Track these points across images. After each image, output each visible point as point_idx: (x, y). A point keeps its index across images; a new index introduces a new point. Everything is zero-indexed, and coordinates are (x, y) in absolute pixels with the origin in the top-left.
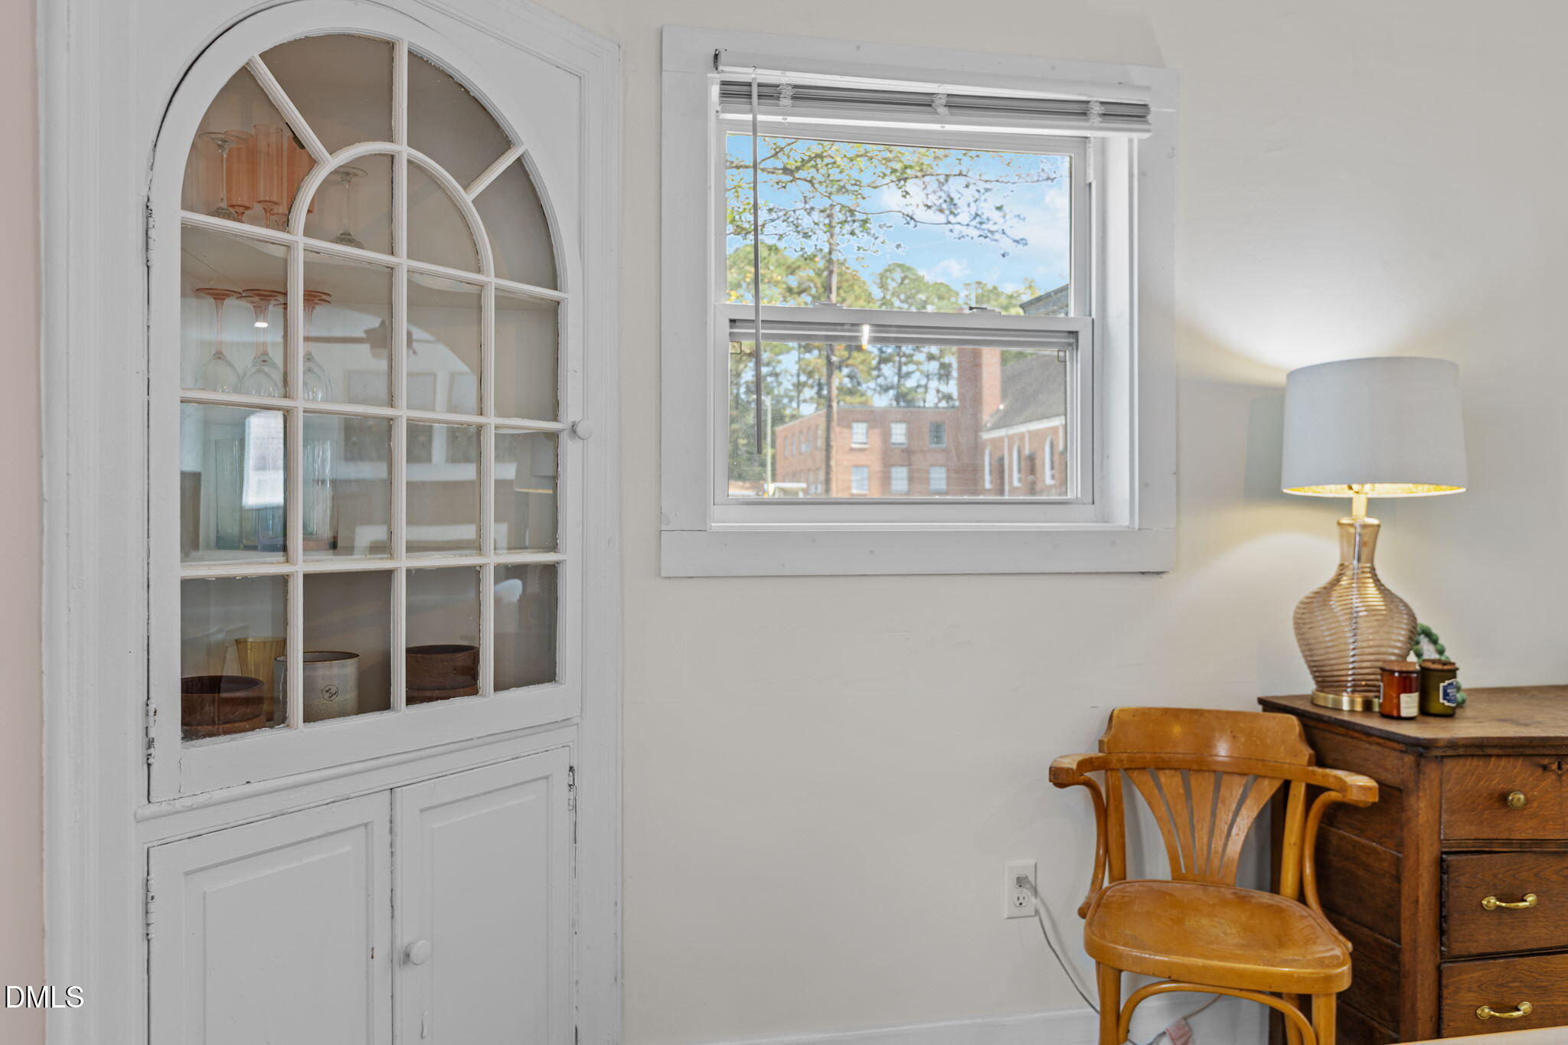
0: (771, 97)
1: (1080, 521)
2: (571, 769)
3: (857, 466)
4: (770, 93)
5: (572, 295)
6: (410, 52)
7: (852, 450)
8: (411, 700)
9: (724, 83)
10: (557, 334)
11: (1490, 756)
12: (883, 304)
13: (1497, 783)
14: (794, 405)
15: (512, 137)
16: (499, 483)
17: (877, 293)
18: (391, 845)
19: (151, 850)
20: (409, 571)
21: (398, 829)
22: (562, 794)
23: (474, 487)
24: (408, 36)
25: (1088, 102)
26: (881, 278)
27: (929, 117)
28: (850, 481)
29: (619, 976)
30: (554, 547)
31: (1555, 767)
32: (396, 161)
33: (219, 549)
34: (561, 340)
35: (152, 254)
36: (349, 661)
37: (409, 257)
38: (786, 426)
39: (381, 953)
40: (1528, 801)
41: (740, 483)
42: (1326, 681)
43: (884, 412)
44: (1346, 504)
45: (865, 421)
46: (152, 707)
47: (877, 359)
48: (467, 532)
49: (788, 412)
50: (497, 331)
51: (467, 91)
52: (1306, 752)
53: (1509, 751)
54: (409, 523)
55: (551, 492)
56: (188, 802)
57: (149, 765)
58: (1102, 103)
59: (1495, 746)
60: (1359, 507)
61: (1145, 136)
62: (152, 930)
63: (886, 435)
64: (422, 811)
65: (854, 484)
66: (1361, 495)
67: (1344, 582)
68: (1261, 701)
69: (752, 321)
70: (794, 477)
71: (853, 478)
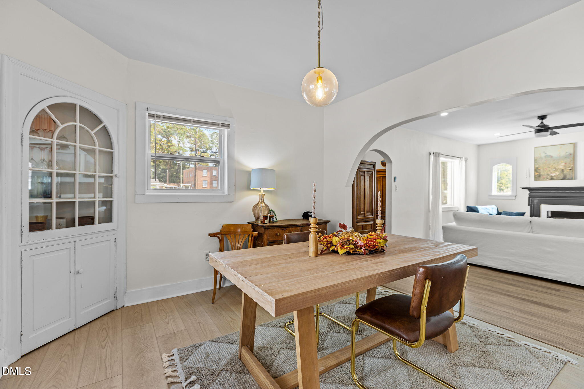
0: (159, 117)
1: (219, 193)
2: (115, 239)
3: (204, 180)
4: (158, 117)
5: (116, 151)
6: (80, 106)
7: (203, 176)
8: (79, 225)
9: (149, 114)
10: (112, 158)
11: (275, 228)
12: (212, 142)
13: (276, 232)
14: (189, 165)
15: (102, 121)
16: (99, 183)
17: (210, 139)
18: (75, 252)
19: (22, 252)
20: (79, 201)
21: (76, 249)
22: (113, 243)
23: (94, 184)
24: (79, 103)
25: (219, 123)
26: (211, 136)
27: (190, 123)
28: (203, 184)
29: (126, 277)
30: (112, 197)
31: (284, 229)
32: (77, 126)
33: (31, 197)
34: (113, 159)
35: (23, 143)
36: (64, 219)
37: (79, 143)
38: (186, 170)
39: (73, 271)
40: (280, 235)
41: (174, 184)
42: (257, 219)
43: (211, 168)
44: (260, 191)
45: (206, 170)
46: (23, 226)
47: (210, 155)
48: (92, 195)
49: (187, 166)
50: (99, 157)
51: (92, 113)
52: (252, 229)
53: (277, 227)
54: (79, 193)
55: (111, 186)
56: (30, 243)
57: (22, 236)
58: (222, 123)
59: (275, 226)
60: (262, 191)
61: (229, 129)
62: (22, 266)
63: (212, 173)
64: (82, 246)
65: (203, 185)
66: (262, 189)
67: (259, 203)
68: (248, 222)
69: (154, 156)
70: (188, 183)
71: (203, 183)
